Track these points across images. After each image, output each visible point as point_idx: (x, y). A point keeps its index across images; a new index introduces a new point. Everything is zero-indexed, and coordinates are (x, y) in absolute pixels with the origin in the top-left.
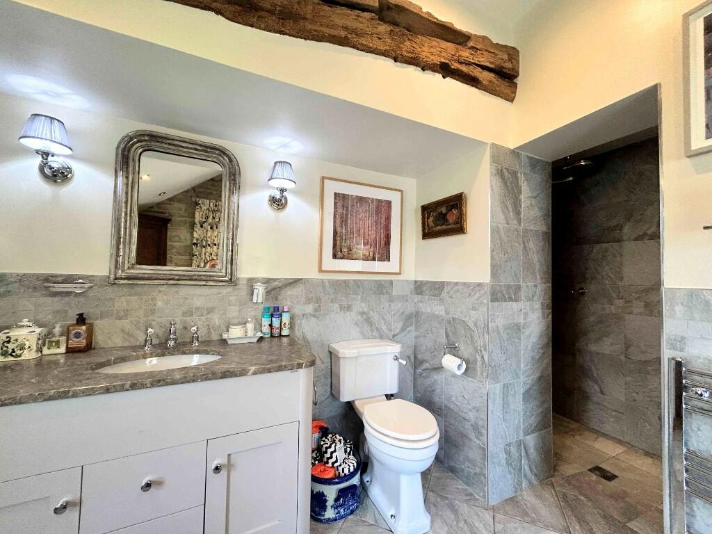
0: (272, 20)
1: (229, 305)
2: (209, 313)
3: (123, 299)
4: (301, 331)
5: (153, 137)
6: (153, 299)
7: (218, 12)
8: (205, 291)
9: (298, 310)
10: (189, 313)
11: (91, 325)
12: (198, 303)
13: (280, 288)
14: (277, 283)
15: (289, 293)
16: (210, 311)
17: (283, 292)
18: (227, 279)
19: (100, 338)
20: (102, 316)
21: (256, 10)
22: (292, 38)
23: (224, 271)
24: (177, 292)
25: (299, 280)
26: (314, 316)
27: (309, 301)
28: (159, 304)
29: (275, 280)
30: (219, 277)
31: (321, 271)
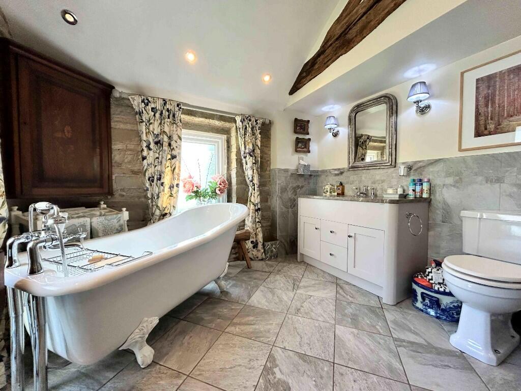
0: (359, 38)
1: (392, 178)
2: (382, 182)
3: (352, 176)
4: (441, 197)
5: (358, 106)
6: (361, 177)
7: (342, 55)
8: (381, 171)
9: (437, 181)
10: (374, 183)
11: (344, 186)
12: (378, 178)
13: (424, 167)
14: (421, 164)
15: (431, 170)
16: (383, 181)
17: (426, 170)
18: (389, 164)
19: (346, 191)
20: (347, 183)
21: (351, 41)
22: (363, 40)
23: (388, 160)
24: (369, 173)
25: (440, 159)
26: (454, 186)
27: (448, 175)
28: (363, 178)
29: (420, 162)
30: (385, 163)
31: (460, 150)
